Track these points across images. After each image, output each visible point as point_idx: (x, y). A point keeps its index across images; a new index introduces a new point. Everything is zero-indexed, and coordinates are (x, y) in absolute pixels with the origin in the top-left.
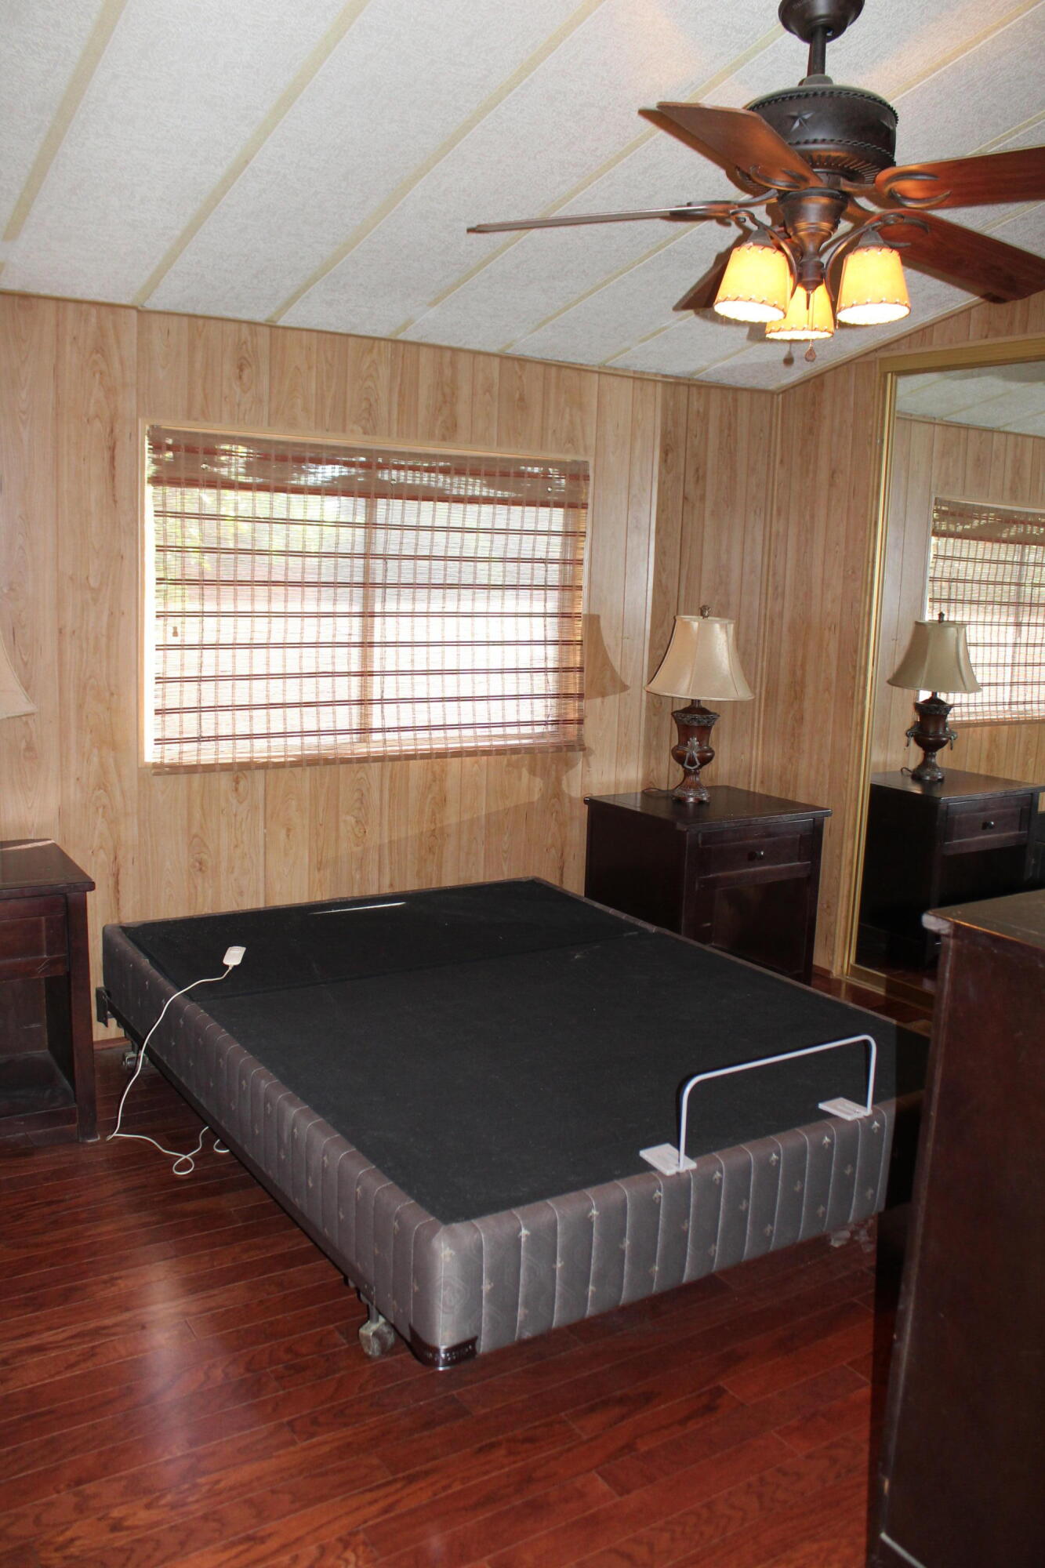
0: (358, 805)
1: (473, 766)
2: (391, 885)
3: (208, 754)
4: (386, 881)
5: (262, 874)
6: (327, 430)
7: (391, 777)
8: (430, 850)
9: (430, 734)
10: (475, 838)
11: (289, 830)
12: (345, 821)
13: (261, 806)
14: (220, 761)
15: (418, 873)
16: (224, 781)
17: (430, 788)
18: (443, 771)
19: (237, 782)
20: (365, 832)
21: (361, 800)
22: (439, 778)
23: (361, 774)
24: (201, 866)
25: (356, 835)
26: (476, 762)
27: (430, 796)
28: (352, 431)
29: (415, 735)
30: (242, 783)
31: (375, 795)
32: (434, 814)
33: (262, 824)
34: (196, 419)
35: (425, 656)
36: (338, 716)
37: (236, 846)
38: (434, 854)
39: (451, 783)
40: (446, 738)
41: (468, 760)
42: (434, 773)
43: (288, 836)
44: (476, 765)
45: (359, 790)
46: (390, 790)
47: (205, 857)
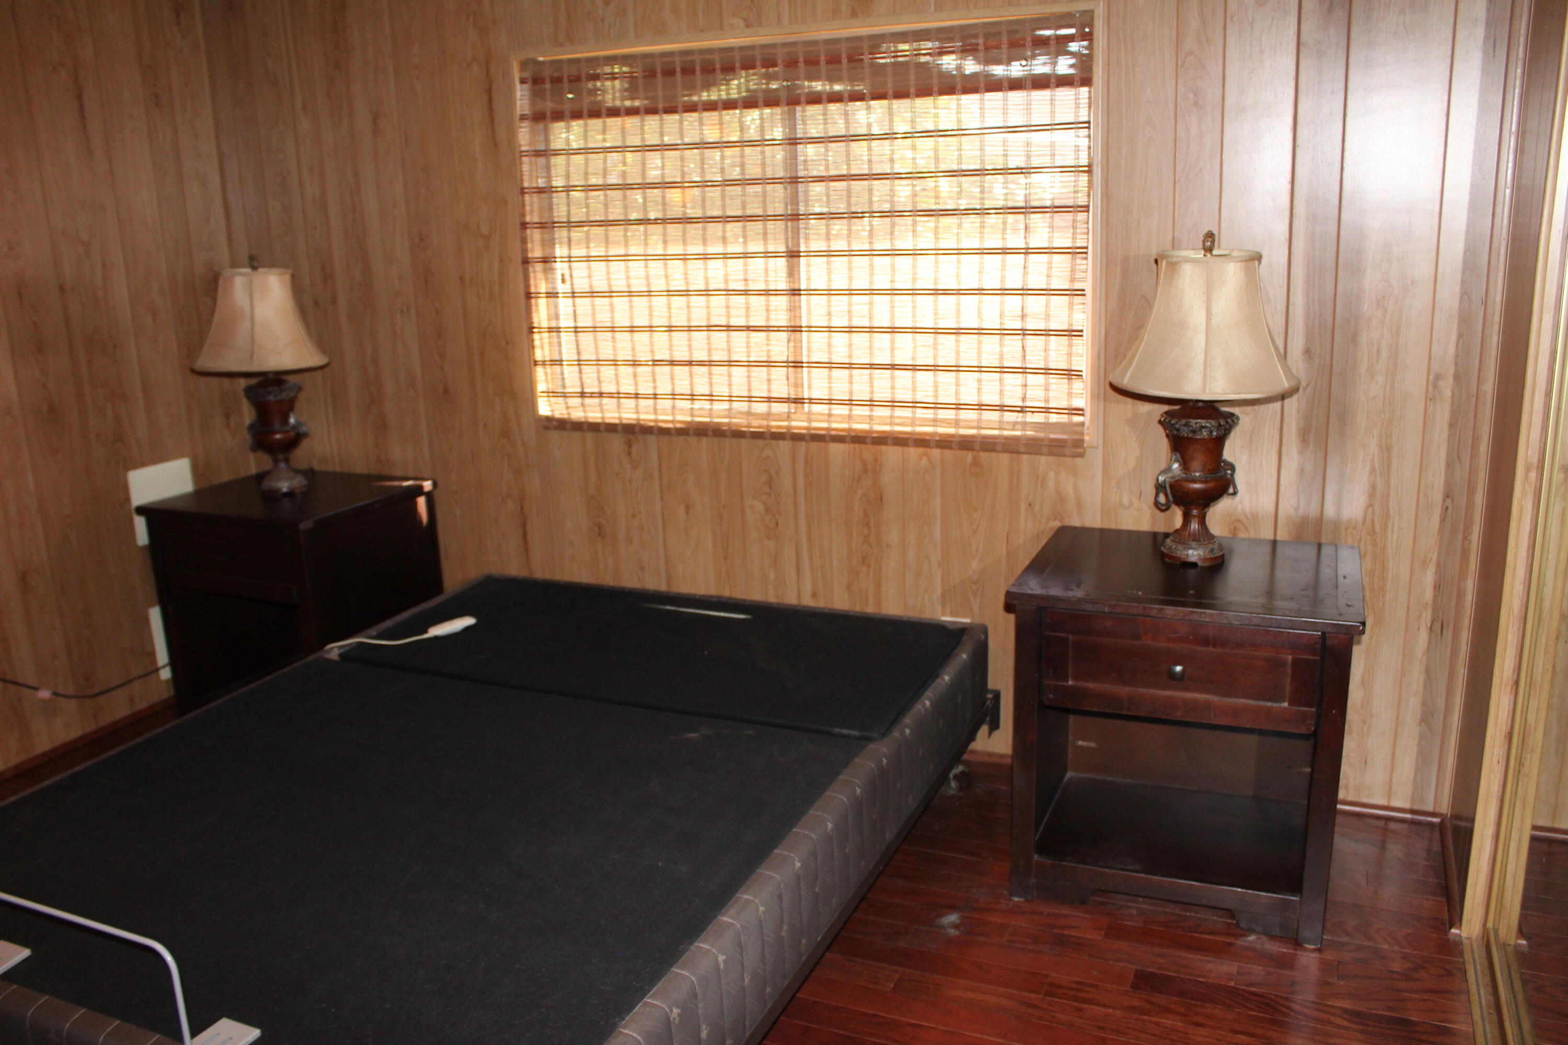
0: (766, 489)
1: (921, 459)
2: (814, 595)
3: (593, 412)
4: (807, 587)
5: (662, 551)
6: (702, 31)
7: (806, 461)
8: (864, 560)
9: (851, 410)
10: (927, 557)
11: (688, 507)
12: (752, 507)
13: (656, 475)
14: (607, 421)
15: (849, 586)
16: (616, 443)
17: (859, 480)
18: (876, 460)
19: (630, 445)
20: (777, 524)
21: (770, 483)
22: (873, 469)
23: (767, 452)
24: (599, 532)
25: (766, 526)
26: (926, 455)
27: (860, 492)
28: (732, 26)
29: (830, 410)
30: (635, 448)
31: (787, 482)
32: (866, 514)
33: (658, 496)
34: (561, 45)
35: (846, 308)
36: (734, 380)
37: (633, 516)
38: (869, 566)
39: (888, 478)
40: (871, 417)
41: (913, 452)
42: (864, 462)
43: (687, 513)
44: (924, 459)
45: (766, 471)
46: (806, 476)
47: (604, 522)
